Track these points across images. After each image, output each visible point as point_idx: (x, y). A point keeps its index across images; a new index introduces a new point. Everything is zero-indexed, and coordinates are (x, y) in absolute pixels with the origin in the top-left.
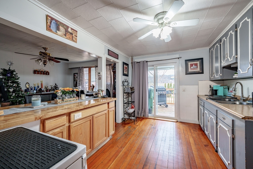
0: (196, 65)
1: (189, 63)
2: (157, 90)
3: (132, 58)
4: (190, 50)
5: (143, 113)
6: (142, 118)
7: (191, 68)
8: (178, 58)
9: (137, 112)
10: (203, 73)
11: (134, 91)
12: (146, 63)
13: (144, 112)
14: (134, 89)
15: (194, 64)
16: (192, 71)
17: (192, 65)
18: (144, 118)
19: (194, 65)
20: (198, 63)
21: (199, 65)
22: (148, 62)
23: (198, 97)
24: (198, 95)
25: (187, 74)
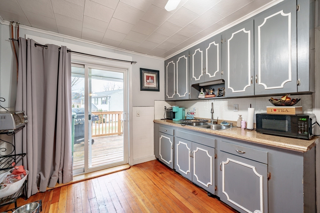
0: (152, 78)
1: (146, 74)
2: (90, 116)
3: (14, 25)
4: (146, 56)
5: (55, 176)
6: (54, 189)
7: (147, 82)
8: (132, 62)
9: (35, 180)
10: (159, 91)
11: (27, 123)
12: (67, 54)
13: (60, 172)
14: (25, 116)
15: (150, 76)
16: (148, 86)
17: (148, 78)
18: (60, 187)
19: (150, 78)
20: (154, 76)
21: (155, 78)
22: (72, 54)
23: (154, 122)
24: (154, 120)
25: (142, 89)
